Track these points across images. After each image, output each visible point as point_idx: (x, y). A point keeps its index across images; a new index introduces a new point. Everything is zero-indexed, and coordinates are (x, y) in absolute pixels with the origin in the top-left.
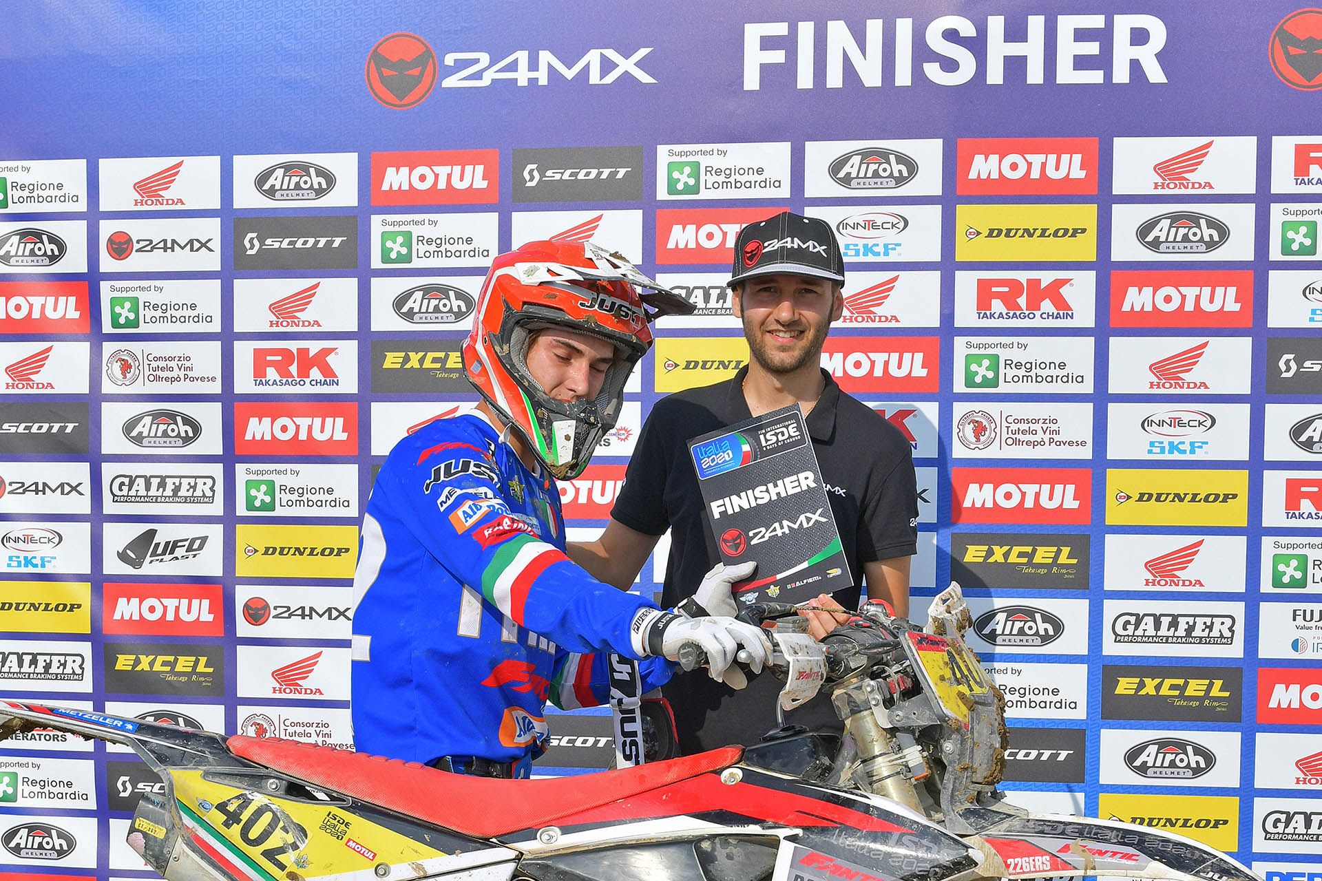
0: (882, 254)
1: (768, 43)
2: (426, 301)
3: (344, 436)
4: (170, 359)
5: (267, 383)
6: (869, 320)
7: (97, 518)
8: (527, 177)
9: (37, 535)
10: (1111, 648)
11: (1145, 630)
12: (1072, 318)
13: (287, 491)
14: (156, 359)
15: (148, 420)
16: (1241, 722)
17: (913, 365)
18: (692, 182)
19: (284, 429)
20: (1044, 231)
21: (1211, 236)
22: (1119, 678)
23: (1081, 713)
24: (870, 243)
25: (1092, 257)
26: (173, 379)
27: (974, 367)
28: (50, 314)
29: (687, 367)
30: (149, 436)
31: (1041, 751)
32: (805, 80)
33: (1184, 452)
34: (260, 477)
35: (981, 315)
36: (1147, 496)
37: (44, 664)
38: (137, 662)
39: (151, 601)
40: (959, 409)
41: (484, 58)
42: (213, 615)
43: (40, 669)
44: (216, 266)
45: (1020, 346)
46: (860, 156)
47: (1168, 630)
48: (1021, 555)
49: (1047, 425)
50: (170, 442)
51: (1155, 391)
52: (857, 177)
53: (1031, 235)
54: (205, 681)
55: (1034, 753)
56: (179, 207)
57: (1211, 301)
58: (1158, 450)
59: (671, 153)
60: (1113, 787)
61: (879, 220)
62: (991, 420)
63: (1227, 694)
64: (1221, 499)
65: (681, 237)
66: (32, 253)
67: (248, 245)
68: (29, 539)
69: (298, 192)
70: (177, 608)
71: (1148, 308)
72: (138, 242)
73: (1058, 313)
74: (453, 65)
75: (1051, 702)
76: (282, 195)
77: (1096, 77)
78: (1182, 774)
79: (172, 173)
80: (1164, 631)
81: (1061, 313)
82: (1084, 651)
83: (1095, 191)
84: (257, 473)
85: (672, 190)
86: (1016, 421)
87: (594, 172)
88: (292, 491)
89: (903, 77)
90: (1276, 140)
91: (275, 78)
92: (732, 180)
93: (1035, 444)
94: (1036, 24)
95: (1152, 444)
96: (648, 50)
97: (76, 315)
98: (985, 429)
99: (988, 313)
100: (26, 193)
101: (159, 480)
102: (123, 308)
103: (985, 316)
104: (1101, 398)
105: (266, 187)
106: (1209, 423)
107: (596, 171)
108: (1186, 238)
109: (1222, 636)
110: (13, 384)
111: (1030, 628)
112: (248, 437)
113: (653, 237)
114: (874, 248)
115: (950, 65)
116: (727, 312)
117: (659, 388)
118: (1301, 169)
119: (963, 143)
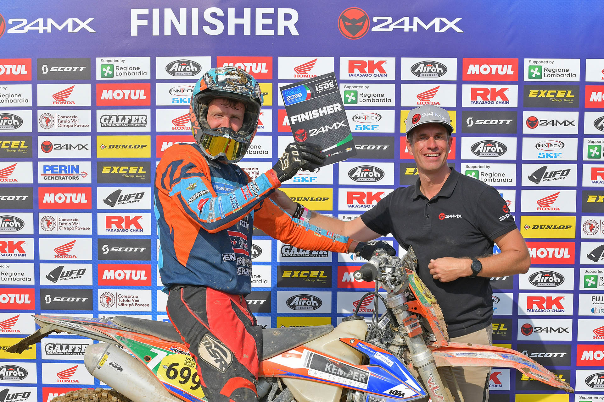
1: (140, 17)
2: (2, 121)
6: (183, 129)
8: (43, 70)
10: (280, 259)
11: (293, 252)
12: (263, 128)
16: (331, 287)
18: (110, 73)
22: (284, 271)
23: (269, 285)
24: (183, 98)
25: (271, 104)
29: (110, 148)
32: (156, 32)
33: (308, 181)
41: (25, 21)
46: (178, 63)
49: (254, 170)
52: (177, 71)
58: (297, 180)
59: (102, 61)
60: (282, 314)
61: (186, 89)
63: (326, 277)
64: (322, 200)
65: (107, 95)
74: (12, 24)
75: (257, 281)
77: (271, 33)
80: (301, 252)
82: (269, 260)
85: (102, 76)
87: (71, 68)
89: (195, 31)
90: (342, 59)
92: (127, 72)
94: (247, 11)
96: (92, 19)
109: (323, 254)
113: (95, 95)
114: (184, 100)
115: (214, 27)
116: (125, 125)
117: (99, 156)
118: (351, 70)
119: (219, 58)
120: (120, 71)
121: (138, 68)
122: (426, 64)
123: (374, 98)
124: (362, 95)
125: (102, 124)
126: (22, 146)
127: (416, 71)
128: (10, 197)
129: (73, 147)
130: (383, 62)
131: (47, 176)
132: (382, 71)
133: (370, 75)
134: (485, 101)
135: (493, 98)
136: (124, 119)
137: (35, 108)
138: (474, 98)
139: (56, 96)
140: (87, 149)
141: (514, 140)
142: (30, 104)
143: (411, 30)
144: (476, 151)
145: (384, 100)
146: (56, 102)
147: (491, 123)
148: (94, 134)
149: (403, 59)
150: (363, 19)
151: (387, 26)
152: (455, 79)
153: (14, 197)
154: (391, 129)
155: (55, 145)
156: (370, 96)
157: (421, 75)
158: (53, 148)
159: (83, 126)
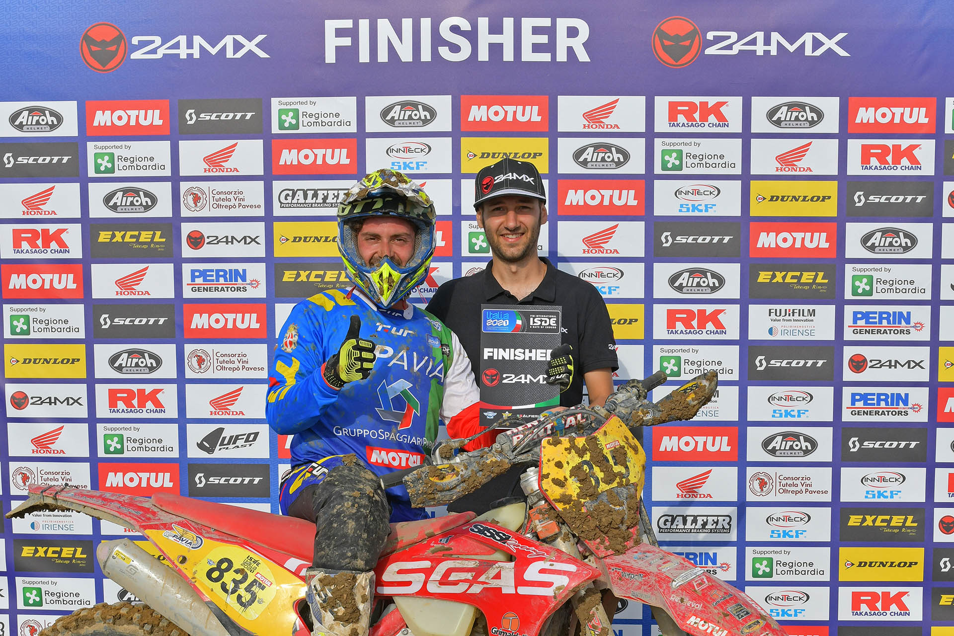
0: (415, 168)
1: (340, 33)
2: (125, 199)
3: (74, 286)
5: (22, 251)
8: (188, 118)
13: (38, 322)
18: (294, 122)
19: (34, 281)
20: (515, 155)
21: (618, 158)
24: (408, 161)
25: (545, 171)
27: (474, 240)
29: (294, 241)
32: (364, 57)
34: (20, 313)
40: (464, 266)
41: (158, 40)
46: (400, 106)
51: (586, 255)
52: (399, 119)
57: (620, 199)
59: (280, 103)
61: (413, 147)
64: (628, 322)
65: (288, 157)
67: (6, 161)
69: (38, 126)
71: (581, 203)
74: (137, 44)
76: (28, 129)
77: (546, 57)
83: (546, 130)
84: (17, 310)
85: (281, 127)
87: (231, 115)
88: (41, 322)
89: (426, 56)
90: (657, 99)
92: (319, 120)
94: (508, 23)
96: (264, 36)
105: (17, 123)
106: (619, 275)
107: (233, 114)
108: (603, 160)
112: (11, 287)
113: (270, 157)
114: (410, 165)
115: (455, 48)
116: (319, 206)
117: (277, 254)
118: (672, 117)
119: (464, 99)
120: (309, 119)
121: (337, 115)
122: (791, 106)
123: (708, 161)
124: (689, 156)
125: (281, 203)
126: (157, 239)
127: (775, 118)
128: (138, 319)
129: (237, 241)
130: (723, 103)
131: (197, 286)
132: (721, 118)
133: (702, 125)
134: (883, 166)
135: (896, 161)
136: (315, 195)
137: (175, 179)
138: (865, 160)
139: (209, 160)
140: (258, 243)
141: (930, 226)
142: (168, 172)
143: (767, 52)
144: (869, 244)
145: (725, 165)
146: (209, 169)
147: (893, 200)
148: (269, 219)
149: (755, 100)
150: (691, 35)
151: (729, 47)
152: (836, 130)
153: (144, 320)
154: (735, 211)
155: (208, 237)
156: (703, 158)
157: (783, 124)
158: (206, 242)
159: (251, 206)
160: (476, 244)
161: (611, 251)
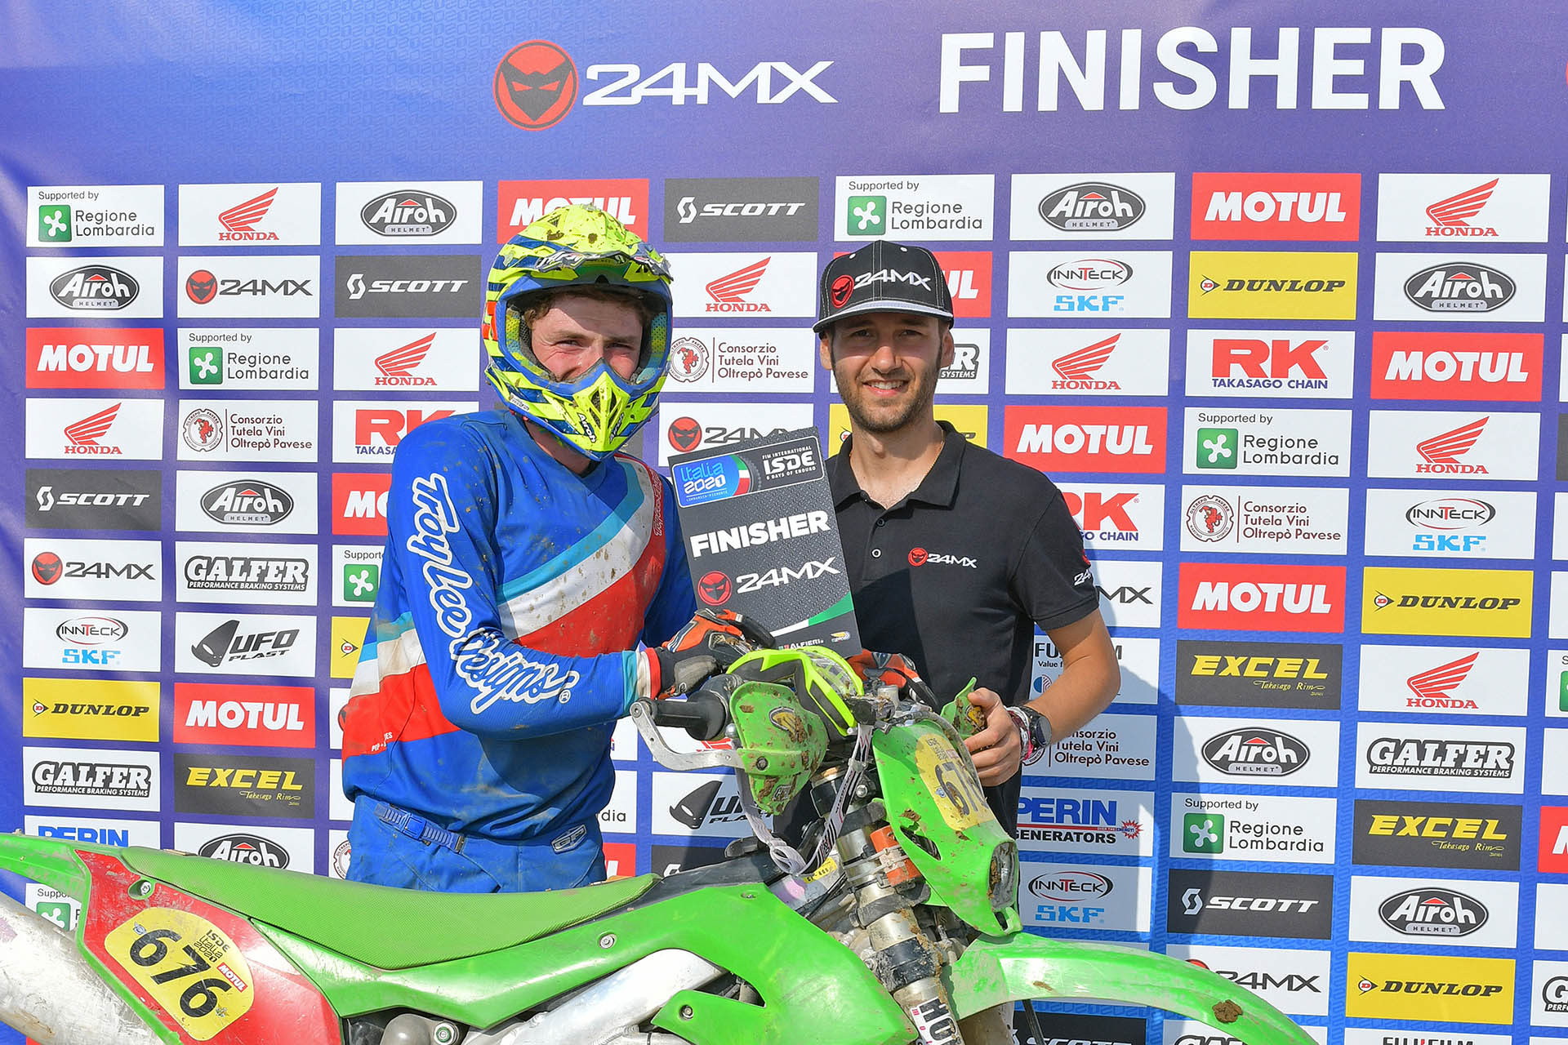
0: (1100, 308)
1: (969, 57)
4: (258, 421)
5: (371, 450)
6: (1084, 386)
7: (169, 607)
8: (682, 212)
9: (98, 624)
10: (1364, 780)
11: (1406, 759)
12: (1326, 387)
14: (241, 421)
15: (231, 492)
16: (1519, 870)
17: (1136, 440)
18: (876, 220)
20: (1294, 283)
21: (1493, 292)
22: (1374, 816)
23: (1328, 857)
24: (1087, 295)
25: (1351, 315)
26: (261, 445)
27: (1207, 444)
28: (118, 366)
30: (231, 511)
31: (1280, 901)
32: (1013, 101)
33: (1457, 548)
34: (361, 562)
35: (1218, 382)
36: (1411, 599)
37: (104, 777)
38: (213, 776)
39: (231, 705)
40: (1190, 493)
41: (634, 71)
42: (302, 723)
43: (99, 783)
44: (314, 312)
45: (1263, 419)
46: (1077, 192)
47: (1434, 760)
48: (1259, 667)
49: (1293, 514)
50: (256, 519)
51: (1424, 475)
52: (1073, 217)
53: (1278, 288)
54: (292, 800)
55: (1271, 903)
56: (272, 242)
57: (1493, 369)
58: (1426, 545)
59: (853, 186)
60: (1365, 944)
61: (1098, 268)
62: (1227, 506)
63: (1503, 837)
64: (1499, 605)
66: (99, 294)
67: (352, 288)
68: (88, 630)
69: (411, 226)
70: (261, 714)
71: (1417, 376)
72: (223, 283)
73: (1310, 382)
74: (596, 78)
75: (1292, 843)
76: (393, 230)
77: (1359, 101)
78: (1447, 930)
79: (264, 201)
80: (1428, 761)
81: (1313, 381)
82: (1333, 782)
83: (1355, 237)
84: (357, 556)
85: (853, 229)
86: (1257, 509)
87: (761, 207)
89: (1129, 99)
91: (387, 92)
92: (924, 218)
93: (1278, 536)
94: (1289, 38)
95: (1419, 538)
96: (828, 63)
97: (149, 367)
98: (1219, 517)
99: (1226, 379)
100: (92, 224)
101: (242, 563)
102: (204, 360)
103: (1222, 383)
104: (1359, 483)
105: (375, 220)
106: (1487, 514)
107: (764, 206)
108: (1463, 294)
109: (1498, 768)
110: (74, 448)
111: (1269, 754)
112: (348, 514)
114: (1091, 301)
115: (1185, 86)
119: (1199, 178)
120: (904, 216)
121: (957, 208)
139: (717, 289)
146: (716, 305)
148: (820, 398)
155: (708, 430)
158: (703, 441)
159: (790, 375)
160: (1211, 451)
161: (1472, 468)
